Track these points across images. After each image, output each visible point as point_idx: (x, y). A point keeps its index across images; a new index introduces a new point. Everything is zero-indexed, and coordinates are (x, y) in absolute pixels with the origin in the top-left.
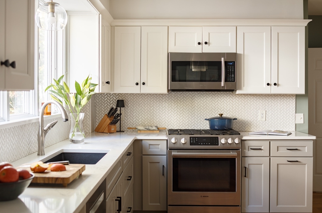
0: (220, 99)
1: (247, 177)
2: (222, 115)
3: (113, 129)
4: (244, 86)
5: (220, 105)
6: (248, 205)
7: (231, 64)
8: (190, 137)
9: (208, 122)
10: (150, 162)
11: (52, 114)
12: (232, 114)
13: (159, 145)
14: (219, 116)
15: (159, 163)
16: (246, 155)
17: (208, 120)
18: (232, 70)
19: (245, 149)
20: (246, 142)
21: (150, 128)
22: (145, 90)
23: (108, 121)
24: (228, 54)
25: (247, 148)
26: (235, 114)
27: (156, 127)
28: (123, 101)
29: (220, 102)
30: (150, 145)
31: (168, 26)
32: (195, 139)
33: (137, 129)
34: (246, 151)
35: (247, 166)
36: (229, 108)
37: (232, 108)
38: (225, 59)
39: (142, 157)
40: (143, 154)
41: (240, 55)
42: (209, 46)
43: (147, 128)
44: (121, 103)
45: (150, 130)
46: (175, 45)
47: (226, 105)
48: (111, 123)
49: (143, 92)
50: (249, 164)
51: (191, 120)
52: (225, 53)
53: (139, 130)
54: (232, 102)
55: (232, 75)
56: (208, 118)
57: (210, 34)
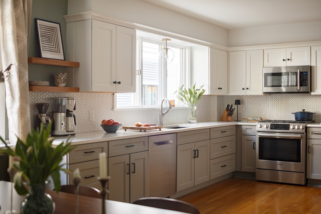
0: (307, 99)
1: (311, 153)
2: (304, 110)
3: (229, 119)
4: (316, 89)
5: (307, 103)
6: (312, 173)
7: (305, 73)
8: (271, 124)
9: (294, 115)
10: (246, 140)
11: (175, 106)
12: (316, 110)
13: (252, 129)
14: (302, 111)
15: (252, 140)
16: (310, 138)
17: (294, 113)
18: (305, 78)
19: (309, 133)
20: (310, 128)
21: (256, 119)
22: (249, 93)
23: (226, 113)
24: (302, 66)
25: (311, 132)
26: (318, 110)
27: (260, 118)
28: (239, 100)
29: (307, 101)
30: (246, 128)
31: (264, 50)
32: (274, 125)
33: (247, 119)
34: (310, 135)
35: (311, 145)
36: (314, 106)
37: (316, 106)
38: (300, 70)
39: (241, 136)
40: (242, 134)
41: (314, 66)
42: (291, 61)
43: (254, 119)
44: (238, 102)
45: (256, 120)
46: (268, 62)
47: (312, 103)
48: (228, 114)
49: (247, 94)
50: (312, 145)
51: (286, 114)
52: (300, 66)
53: (249, 120)
54: (316, 101)
55: (305, 81)
56: (295, 112)
57: (292, 53)
